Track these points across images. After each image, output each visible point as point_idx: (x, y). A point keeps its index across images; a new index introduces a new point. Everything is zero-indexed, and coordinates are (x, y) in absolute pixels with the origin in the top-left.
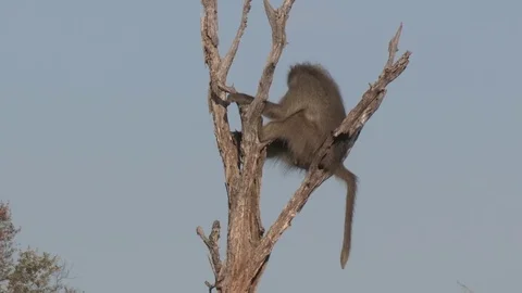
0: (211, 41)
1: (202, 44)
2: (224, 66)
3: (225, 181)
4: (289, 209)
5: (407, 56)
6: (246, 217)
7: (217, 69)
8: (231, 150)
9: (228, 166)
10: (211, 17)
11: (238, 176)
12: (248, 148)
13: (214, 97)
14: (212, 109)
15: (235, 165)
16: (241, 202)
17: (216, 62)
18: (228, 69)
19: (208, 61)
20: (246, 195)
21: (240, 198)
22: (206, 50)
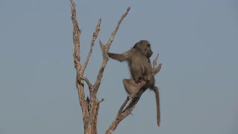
0: (77, 58)
1: (73, 59)
2: (83, 69)
3: (83, 117)
4: (110, 129)
5: (160, 65)
6: (91, 132)
7: (80, 70)
8: (85, 104)
9: (84, 111)
10: (77, 48)
11: (88, 115)
12: (92, 103)
13: (79, 82)
14: (77, 87)
15: (87, 111)
16: (90, 126)
17: (79, 67)
18: (84, 70)
19: (76, 67)
20: (91, 124)
21: (89, 124)
22: (75, 62)
